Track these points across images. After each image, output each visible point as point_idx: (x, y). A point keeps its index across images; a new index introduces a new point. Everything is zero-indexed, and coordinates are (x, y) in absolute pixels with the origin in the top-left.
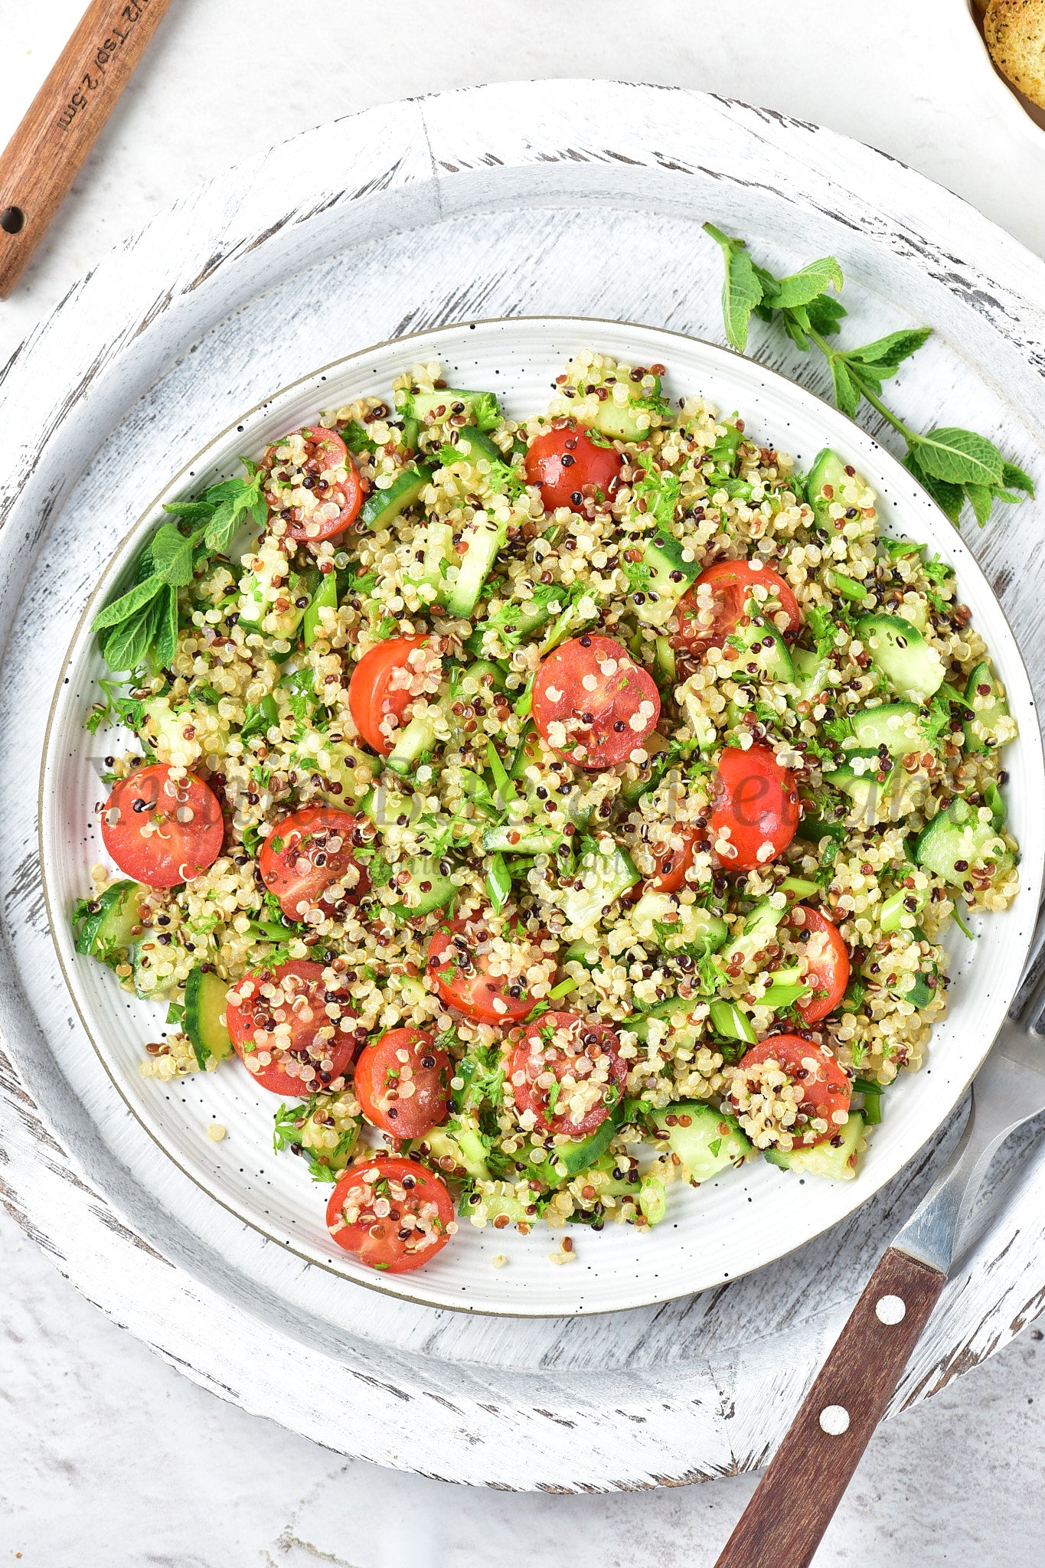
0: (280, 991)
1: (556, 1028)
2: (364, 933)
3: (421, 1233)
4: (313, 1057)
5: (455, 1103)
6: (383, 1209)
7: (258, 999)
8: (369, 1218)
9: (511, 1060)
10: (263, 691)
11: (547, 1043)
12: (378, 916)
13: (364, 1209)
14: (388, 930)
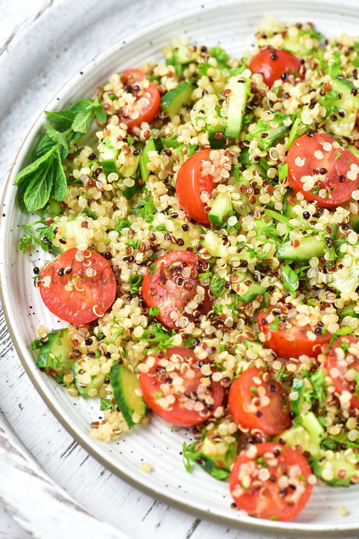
0: (171, 363)
1: (349, 344)
2: (214, 329)
3: (293, 488)
4: (201, 397)
5: (294, 413)
6: (265, 475)
7: (157, 368)
8: (256, 483)
9: (326, 366)
10: (122, 215)
11: (347, 352)
12: (222, 312)
13: (254, 478)
14: (229, 319)
